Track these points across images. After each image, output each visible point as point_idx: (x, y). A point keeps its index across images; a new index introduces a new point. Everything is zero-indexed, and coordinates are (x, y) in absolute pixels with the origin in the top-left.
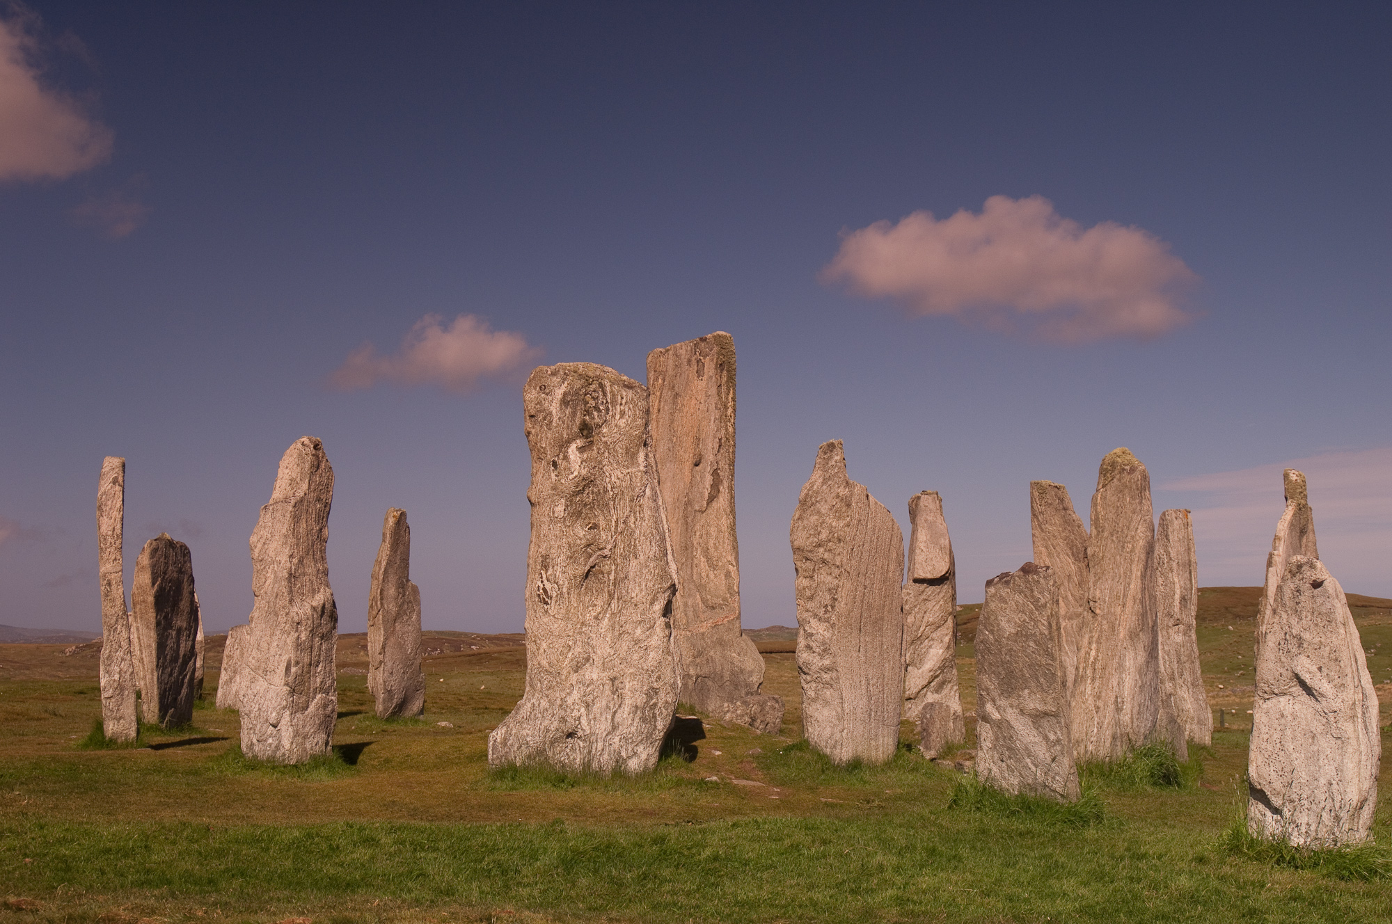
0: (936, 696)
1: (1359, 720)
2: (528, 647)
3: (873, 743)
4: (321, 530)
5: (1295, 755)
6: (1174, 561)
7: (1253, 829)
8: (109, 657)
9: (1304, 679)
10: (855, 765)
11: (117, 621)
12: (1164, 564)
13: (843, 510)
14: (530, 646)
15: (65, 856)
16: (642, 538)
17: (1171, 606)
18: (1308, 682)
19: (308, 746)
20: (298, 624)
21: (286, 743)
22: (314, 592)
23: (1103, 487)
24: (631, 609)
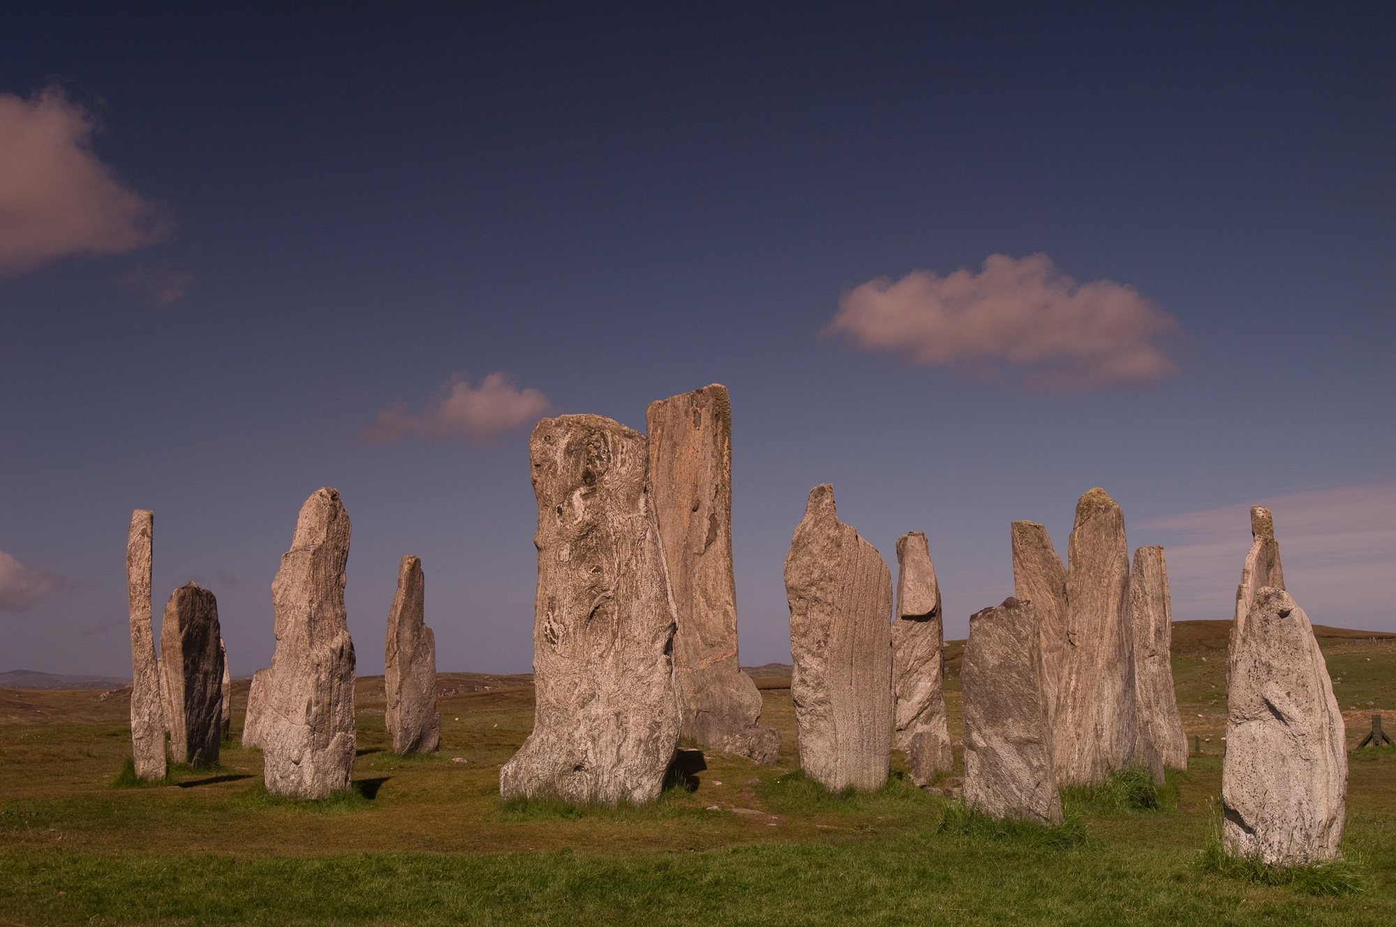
0: (925, 727)
1: (1327, 742)
2: (537, 684)
3: (866, 771)
4: (339, 576)
5: (1266, 777)
6: (1148, 595)
7: (1228, 847)
8: (139, 700)
9: (1274, 704)
10: (849, 793)
11: (147, 665)
12: (1139, 598)
13: (834, 551)
14: (538, 684)
15: (97, 888)
16: (644, 580)
17: (1146, 638)
18: (1278, 707)
19: (329, 782)
20: (318, 665)
21: (308, 779)
22: (333, 635)
23: (1080, 526)
24: (634, 647)
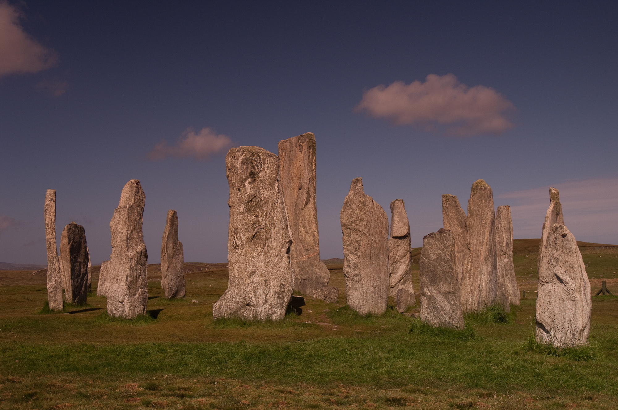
0: (403, 286)
1: (583, 293)
2: (229, 267)
3: (376, 306)
4: (140, 219)
5: (555, 308)
6: (503, 227)
7: (538, 339)
8: (51, 275)
9: (559, 276)
10: (369, 315)
11: (54, 259)
12: (499, 229)
13: (363, 207)
14: (230, 267)
15: (33, 359)
16: (277, 220)
17: (502, 246)
18: (561, 277)
19: (136, 311)
20: (131, 259)
21: (127, 310)
22: (138, 245)
23: (473, 196)
24: (273, 251)
